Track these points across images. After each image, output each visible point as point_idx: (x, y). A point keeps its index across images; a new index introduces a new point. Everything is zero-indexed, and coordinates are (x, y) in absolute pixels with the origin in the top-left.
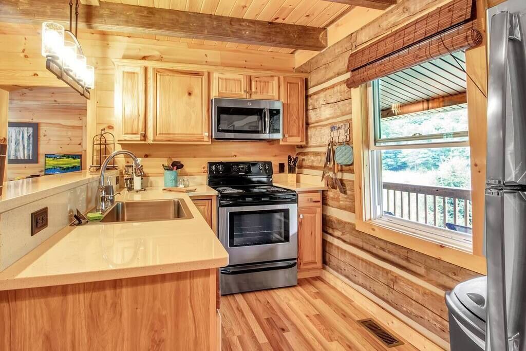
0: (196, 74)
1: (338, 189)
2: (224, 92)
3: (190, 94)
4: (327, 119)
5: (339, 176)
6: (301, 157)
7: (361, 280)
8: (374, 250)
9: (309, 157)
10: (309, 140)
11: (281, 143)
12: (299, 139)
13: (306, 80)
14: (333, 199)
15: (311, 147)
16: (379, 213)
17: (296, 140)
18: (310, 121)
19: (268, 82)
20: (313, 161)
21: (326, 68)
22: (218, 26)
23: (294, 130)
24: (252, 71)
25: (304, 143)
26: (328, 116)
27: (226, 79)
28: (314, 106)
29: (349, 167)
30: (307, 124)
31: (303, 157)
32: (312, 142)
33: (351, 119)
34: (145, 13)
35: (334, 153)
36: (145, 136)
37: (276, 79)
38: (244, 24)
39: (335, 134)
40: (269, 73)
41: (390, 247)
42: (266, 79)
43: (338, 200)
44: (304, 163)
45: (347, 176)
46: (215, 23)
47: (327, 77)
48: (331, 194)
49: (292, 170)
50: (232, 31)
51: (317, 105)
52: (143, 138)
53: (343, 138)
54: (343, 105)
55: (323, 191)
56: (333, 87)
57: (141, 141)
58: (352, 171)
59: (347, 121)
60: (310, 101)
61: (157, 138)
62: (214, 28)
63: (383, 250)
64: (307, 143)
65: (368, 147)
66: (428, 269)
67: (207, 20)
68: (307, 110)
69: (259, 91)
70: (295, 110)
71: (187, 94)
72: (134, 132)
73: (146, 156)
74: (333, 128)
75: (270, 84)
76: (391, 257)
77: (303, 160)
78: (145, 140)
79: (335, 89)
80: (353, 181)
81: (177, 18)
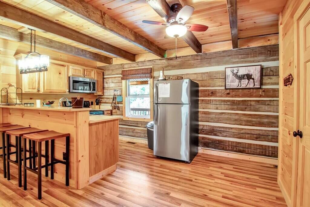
0: (63, 66)
1: (117, 109)
2: (74, 74)
3: (60, 74)
4: (112, 87)
5: (117, 105)
6: (100, 99)
7: (124, 134)
8: (128, 124)
9: (104, 99)
10: (104, 93)
11: (95, 94)
12: (101, 93)
13: (103, 72)
14: (114, 112)
15: (105, 96)
16: (129, 115)
17: (100, 93)
18: (105, 87)
19: (91, 72)
20: (106, 101)
21: (112, 71)
22: (78, 52)
23: (100, 90)
24: (85, 67)
25: (103, 95)
26: (113, 86)
27: (75, 69)
28: (107, 82)
29: (121, 102)
30: (104, 88)
31: (101, 99)
32: (106, 94)
33: (122, 89)
34: (48, 41)
35: (116, 98)
36: (39, 91)
37: (94, 71)
38: (87, 52)
39: (116, 92)
40: (91, 69)
41: (133, 122)
42: (90, 71)
43: (116, 112)
44: (101, 101)
45: (120, 105)
46: (76, 50)
47: (113, 74)
48: (114, 111)
49: (97, 104)
50: (83, 54)
51: (108, 82)
52: (38, 91)
53: (119, 94)
54: (119, 84)
55: (111, 110)
56: (115, 77)
57: (37, 92)
58: (122, 104)
59: (120, 89)
60: (105, 80)
61: (45, 91)
62: (76, 52)
63: (131, 123)
64: (103, 94)
65: (127, 97)
66: (142, 124)
67: (74, 49)
68: (104, 83)
69: (87, 75)
70: (100, 82)
71: (58, 74)
72: (34, 88)
73: (31, 99)
74: (115, 90)
75: (91, 73)
76: (133, 125)
77: (101, 100)
78: (39, 92)
79: (116, 78)
80: (122, 107)
81: (62, 45)
